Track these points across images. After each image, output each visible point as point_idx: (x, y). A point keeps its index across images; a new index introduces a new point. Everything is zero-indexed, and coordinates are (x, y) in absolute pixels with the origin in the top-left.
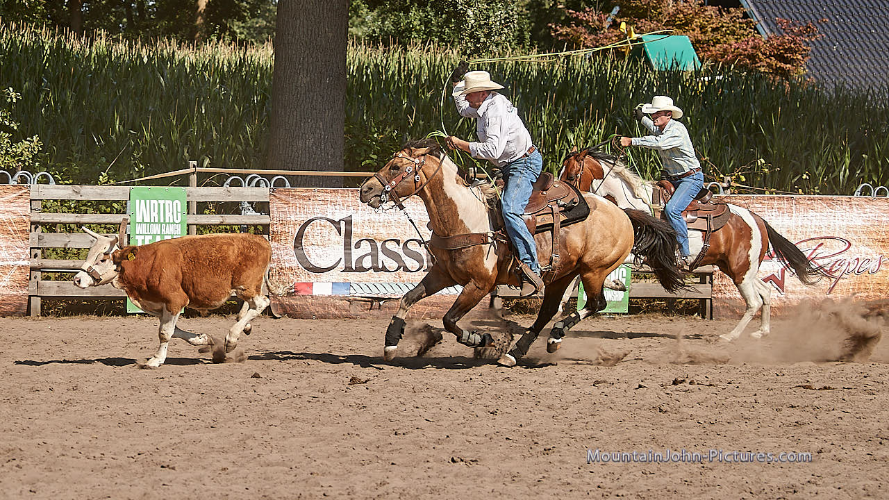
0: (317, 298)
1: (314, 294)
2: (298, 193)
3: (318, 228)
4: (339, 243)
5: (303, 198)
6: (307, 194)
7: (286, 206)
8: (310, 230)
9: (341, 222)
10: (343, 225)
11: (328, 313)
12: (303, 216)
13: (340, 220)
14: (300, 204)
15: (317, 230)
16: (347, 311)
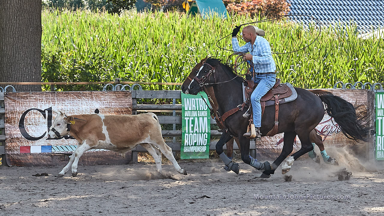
0: (33, 154)
1: (31, 152)
2: (20, 95)
3: (33, 115)
4: (44, 123)
5: (24, 98)
6: (26, 95)
7: (14, 102)
8: (28, 116)
9: (46, 111)
10: (47, 112)
11: (40, 163)
12: (24, 108)
13: (45, 110)
14: (22, 101)
15: (32, 116)
16: (51, 162)
